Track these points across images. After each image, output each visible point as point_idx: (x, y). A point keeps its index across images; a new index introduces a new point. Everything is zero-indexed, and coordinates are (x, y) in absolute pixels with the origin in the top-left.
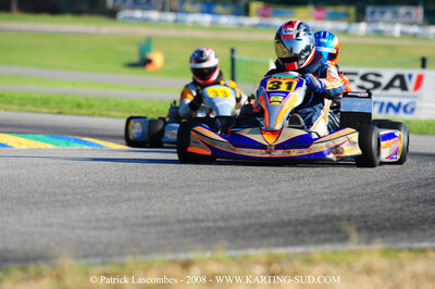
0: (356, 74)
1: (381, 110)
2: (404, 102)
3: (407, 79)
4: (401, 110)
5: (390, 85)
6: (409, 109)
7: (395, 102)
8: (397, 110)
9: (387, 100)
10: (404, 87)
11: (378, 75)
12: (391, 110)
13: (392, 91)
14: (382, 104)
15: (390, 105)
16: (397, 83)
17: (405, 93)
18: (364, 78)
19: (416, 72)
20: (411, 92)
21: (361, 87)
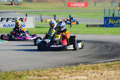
0: (11, 18)
2: (23, 24)
3: (23, 19)
6: (24, 26)
18: (13, 19)
19: (25, 17)
20: (24, 22)
21: (13, 21)
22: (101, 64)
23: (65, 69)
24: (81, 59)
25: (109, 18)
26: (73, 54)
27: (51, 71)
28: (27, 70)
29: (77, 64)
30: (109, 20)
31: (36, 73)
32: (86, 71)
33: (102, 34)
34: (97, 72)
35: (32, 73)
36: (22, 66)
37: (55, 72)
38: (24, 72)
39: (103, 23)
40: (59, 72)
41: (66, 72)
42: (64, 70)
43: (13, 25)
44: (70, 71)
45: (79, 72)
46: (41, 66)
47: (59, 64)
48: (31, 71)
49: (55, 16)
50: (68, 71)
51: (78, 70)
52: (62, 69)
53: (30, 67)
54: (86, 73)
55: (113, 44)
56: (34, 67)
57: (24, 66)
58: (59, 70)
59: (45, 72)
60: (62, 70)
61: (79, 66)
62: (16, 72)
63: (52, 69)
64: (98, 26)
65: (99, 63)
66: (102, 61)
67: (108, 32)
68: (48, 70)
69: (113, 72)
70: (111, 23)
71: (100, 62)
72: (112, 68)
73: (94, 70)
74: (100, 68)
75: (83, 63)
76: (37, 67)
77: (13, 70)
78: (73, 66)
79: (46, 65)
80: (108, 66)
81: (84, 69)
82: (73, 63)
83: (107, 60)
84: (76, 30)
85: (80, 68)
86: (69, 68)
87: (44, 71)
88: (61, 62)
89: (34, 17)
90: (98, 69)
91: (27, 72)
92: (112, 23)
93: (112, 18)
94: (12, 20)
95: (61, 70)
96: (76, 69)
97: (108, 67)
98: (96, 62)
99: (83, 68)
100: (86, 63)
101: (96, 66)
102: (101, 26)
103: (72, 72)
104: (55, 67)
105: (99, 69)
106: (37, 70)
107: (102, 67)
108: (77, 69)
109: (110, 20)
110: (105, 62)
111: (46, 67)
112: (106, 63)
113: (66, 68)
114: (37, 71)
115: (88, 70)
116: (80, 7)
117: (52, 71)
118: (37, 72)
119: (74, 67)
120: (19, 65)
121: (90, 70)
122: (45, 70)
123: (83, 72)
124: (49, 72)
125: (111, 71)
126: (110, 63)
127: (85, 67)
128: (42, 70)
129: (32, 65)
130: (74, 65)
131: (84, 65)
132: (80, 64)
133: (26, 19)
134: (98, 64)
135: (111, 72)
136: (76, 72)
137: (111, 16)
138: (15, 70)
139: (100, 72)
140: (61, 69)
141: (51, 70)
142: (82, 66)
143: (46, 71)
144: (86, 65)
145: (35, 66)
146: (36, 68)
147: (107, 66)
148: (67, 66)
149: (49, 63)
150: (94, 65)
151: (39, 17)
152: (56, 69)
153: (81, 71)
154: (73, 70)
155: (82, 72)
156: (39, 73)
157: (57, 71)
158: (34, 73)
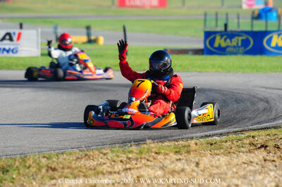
3: (12, 34)
5: (3, 38)
10: (11, 39)
16: (7, 37)
19: (17, 31)
22: (198, 141)
23: (112, 151)
25: (215, 33)
27: (78, 158)
28: (22, 156)
29: (139, 141)
30: (214, 38)
31: (44, 161)
32: (160, 157)
33: (199, 70)
34: (186, 160)
35: (34, 161)
36: (10, 147)
37: (88, 160)
38: (15, 160)
39: (201, 46)
40: (98, 161)
41: (115, 158)
42: (110, 155)
44: (124, 157)
45: (145, 158)
46: (55, 146)
47: (98, 141)
48: (32, 157)
49: (88, 28)
50: (118, 156)
51: (143, 156)
52: (105, 151)
53: (29, 148)
54: (161, 160)
55: (224, 95)
56: (39, 148)
57: (14, 147)
58: (99, 155)
59: (65, 159)
60: (105, 154)
61: (145, 145)
63: (81, 153)
64: (190, 53)
65: (192, 138)
66: (198, 135)
67: (213, 66)
68: (71, 154)
69: (223, 160)
70: (220, 45)
71: (194, 135)
72: (222, 151)
73: (181, 154)
74: (193, 151)
75: (153, 139)
76: (45, 148)
78: (131, 146)
79: (67, 144)
80: (212, 144)
81: (156, 153)
82: (132, 138)
83: (211, 133)
84: (138, 62)
85: (146, 150)
86: (121, 149)
87: (61, 157)
88: (101, 135)
89: (39, 30)
90: (188, 152)
91: (21, 160)
92: (223, 45)
93: (222, 34)
95: (101, 155)
96: (136, 153)
97: (213, 146)
98: (184, 136)
99: (153, 150)
100: (161, 138)
101: (184, 146)
102: (197, 52)
103: (129, 159)
104: (88, 148)
105: (192, 153)
106: (46, 154)
107: (197, 147)
108: (141, 152)
109: (218, 38)
110: (206, 136)
111: (68, 149)
112: (207, 139)
113: (113, 149)
114: (44, 157)
115: (167, 154)
116: (148, 8)
117: (82, 158)
118: (45, 159)
119: (134, 148)
120: (3, 144)
121: (171, 154)
122: (65, 155)
123: (155, 159)
124: (72, 160)
125: (218, 157)
126: (217, 138)
127: (159, 148)
128: (57, 155)
129: (34, 144)
130: (133, 143)
131: (156, 144)
132: (148, 141)
133: (19, 34)
134: (189, 142)
135: (219, 160)
136: (137, 159)
137: (221, 28)
139: (193, 160)
140: (102, 153)
141: (79, 154)
142: (152, 145)
143: (68, 157)
144: (162, 142)
145: (41, 145)
146: (43, 149)
147: (209, 145)
148: (117, 145)
149: (73, 139)
150: (181, 142)
151: (51, 30)
152: (92, 153)
153: (150, 156)
154: (130, 156)
155: (151, 159)
156: (50, 161)
157: (91, 158)
158: (38, 161)
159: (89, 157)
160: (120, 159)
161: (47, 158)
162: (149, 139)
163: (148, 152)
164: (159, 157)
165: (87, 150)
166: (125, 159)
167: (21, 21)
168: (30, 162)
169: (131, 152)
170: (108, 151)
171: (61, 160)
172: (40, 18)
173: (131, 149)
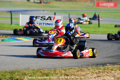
1: (46, 25)
2: (51, 23)
3: (51, 18)
4: (50, 25)
5: (48, 19)
6: (52, 24)
7: (49, 23)
8: (49, 25)
9: (47, 22)
10: (51, 19)
11: (45, 17)
12: (48, 25)
13: (48, 20)
14: (46, 23)
15: (48, 24)
16: (49, 18)
17: (51, 21)
18: (42, 17)
19: (53, 16)
20: (52, 21)
21: (41, 20)
23: (92, 68)
24: (108, 59)
26: (100, 54)
27: (78, 71)
28: (54, 69)
29: (104, 64)
31: (63, 71)
35: (59, 71)
36: (49, 65)
38: (51, 71)
40: (86, 72)
41: (93, 71)
42: (91, 70)
43: (42, 23)
44: (97, 71)
45: (106, 72)
46: (68, 65)
47: (86, 64)
48: (58, 69)
50: (95, 71)
51: (105, 71)
52: (89, 68)
53: (57, 66)
56: (61, 66)
57: (51, 65)
58: (86, 70)
60: (89, 70)
61: (106, 66)
62: (43, 70)
63: (79, 69)
68: (74, 69)
75: (110, 64)
76: (64, 66)
77: (40, 68)
78: (100, 66)
79: (73, 64)
81: (111, 70)
82: (101, 63)
84: (104, 30)
85: (107, 68)
86: (96, 68)
87: (71, 70)
88: (88, 61)
89: (63, 16)
91: (54, 71)
94: (40, 18)
95: (88, 70)
96: (103, 70)
99: (110, 69)
100: (113, 63)
103: (100, 72)
104: (82, 66)
108: (105, 69)
111: (73, 67)
113: (93, 68)
114: (63, 70)
115: (116, 70)
116: (109, 7)
117: (79, 71)
118: (64, 71)
119: (101, 67)
120: (46, 64)
121: (118, 71)
122: (72, 69)
123: (110, 72)
124: (75, 72)
127: (113, 68)
128: (69, 69)
129: (59, 64)
130: (101, 65)
131: (111, 66)
132: (108, 65)
136: (103, 72)
138: (42, 68)
140: (88, 69)
142: (110, 66)
144: (114, 65)
145: (62, 65)
148: (94, 66)
149: (76, 63)
151: (67, 16)
152: (83, 69)
153: (108, 71)
154: (100, 71)
155: (109, 72)
156: (66, 72)
157: (83, 71)
158: (61, 72)
159: (82, 71)
160: (96, 72)
161: (65, 70)
162: (108, 64)
163: (107, 69)
164: (112, 72)
165: (82, 67)
166: (98, 72)
167: (55, 12)
168: (57, 72)
169: (100, 69)
170: (90, 68)
171: (70, 71)
172: (63, 10)
173: (100, 68)
